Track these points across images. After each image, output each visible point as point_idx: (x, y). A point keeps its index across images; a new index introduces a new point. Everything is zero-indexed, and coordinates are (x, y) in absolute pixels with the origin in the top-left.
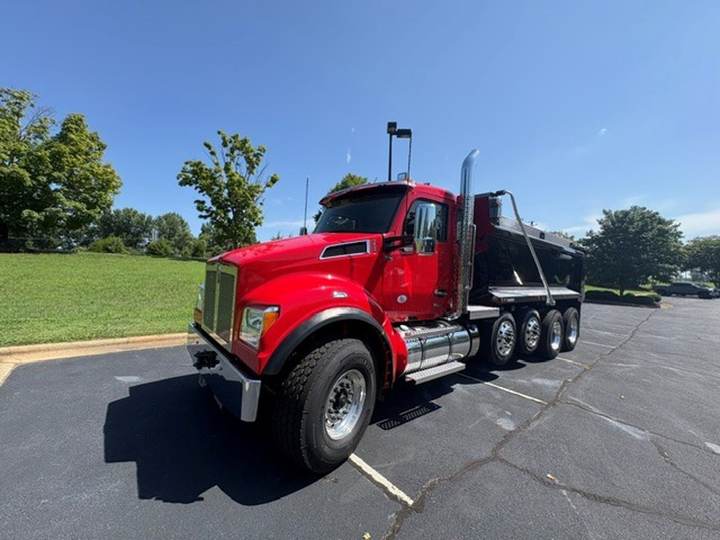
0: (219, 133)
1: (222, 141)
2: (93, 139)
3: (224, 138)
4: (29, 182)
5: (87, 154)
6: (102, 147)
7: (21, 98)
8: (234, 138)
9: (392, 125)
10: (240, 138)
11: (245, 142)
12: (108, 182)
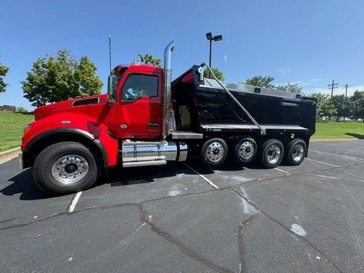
0: (139, 55)
1: (141, 59)
2: (92, 66)
3: (141, 57)
4: (68, 86)
5: (90, 73)
6: (95, 69)
7: (64, 53)
8: (146, 56)
9: (209, 35)
10: (149, 56)
11: (150, 58)
12: (97, 84)
